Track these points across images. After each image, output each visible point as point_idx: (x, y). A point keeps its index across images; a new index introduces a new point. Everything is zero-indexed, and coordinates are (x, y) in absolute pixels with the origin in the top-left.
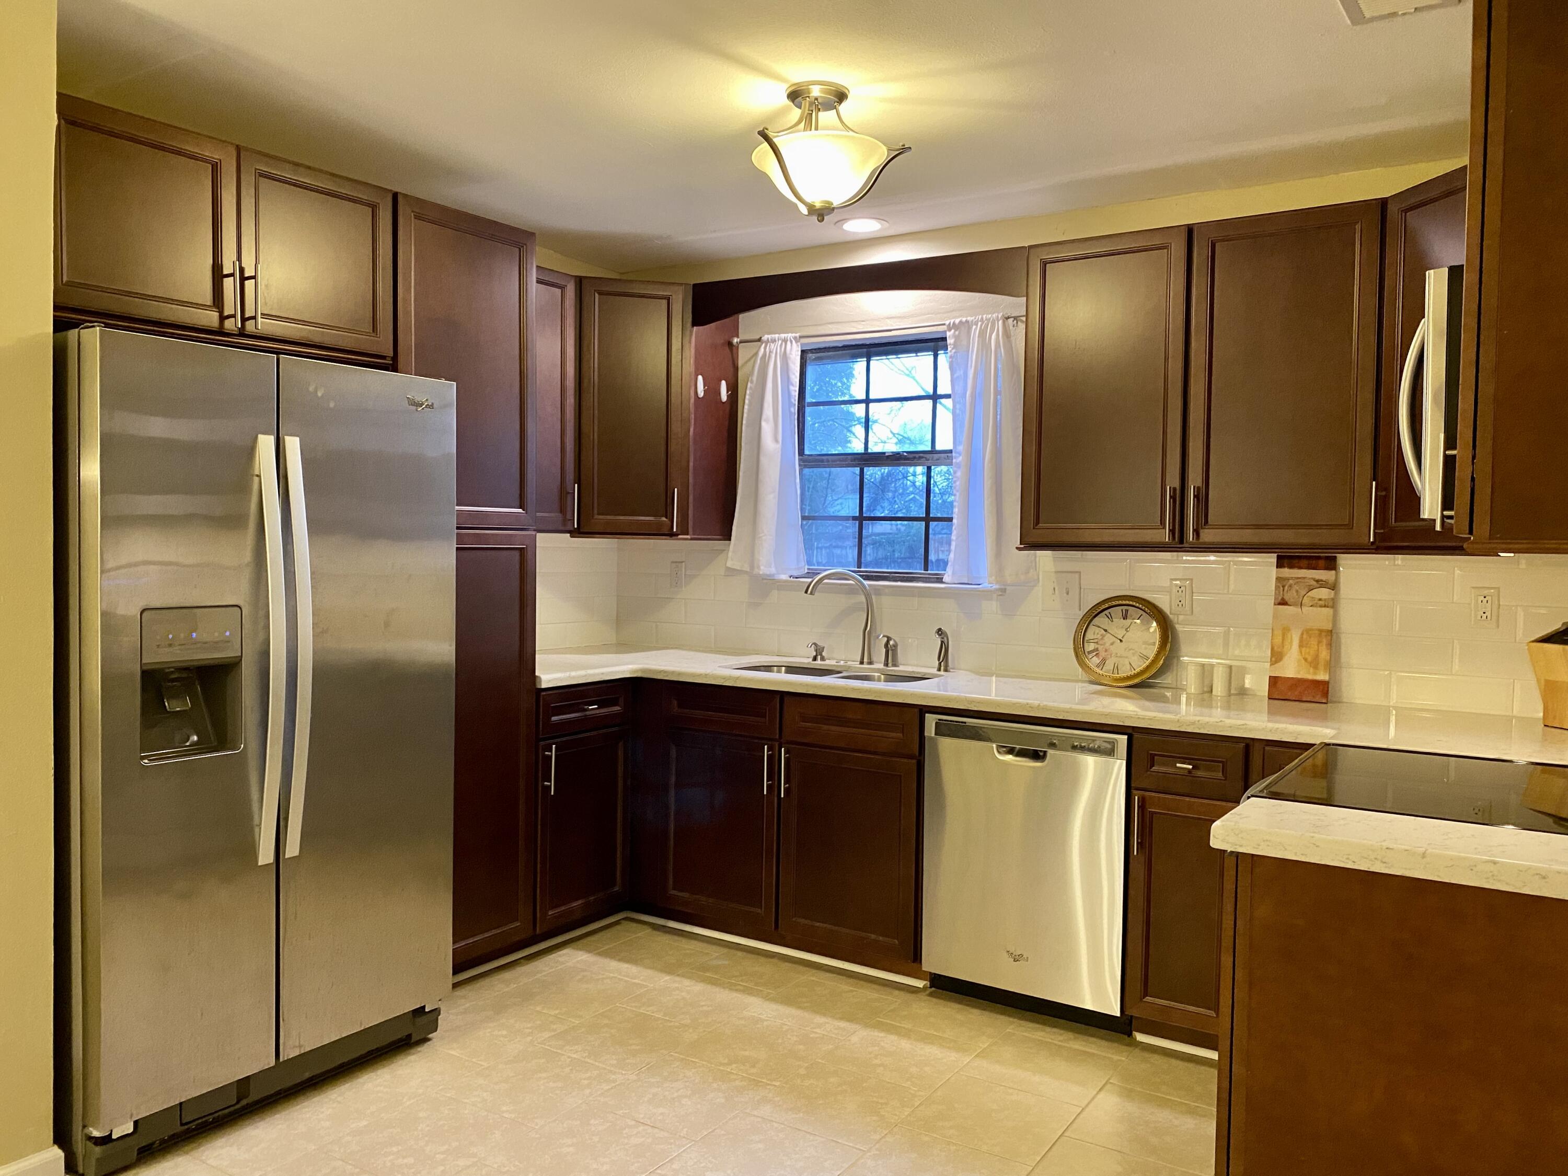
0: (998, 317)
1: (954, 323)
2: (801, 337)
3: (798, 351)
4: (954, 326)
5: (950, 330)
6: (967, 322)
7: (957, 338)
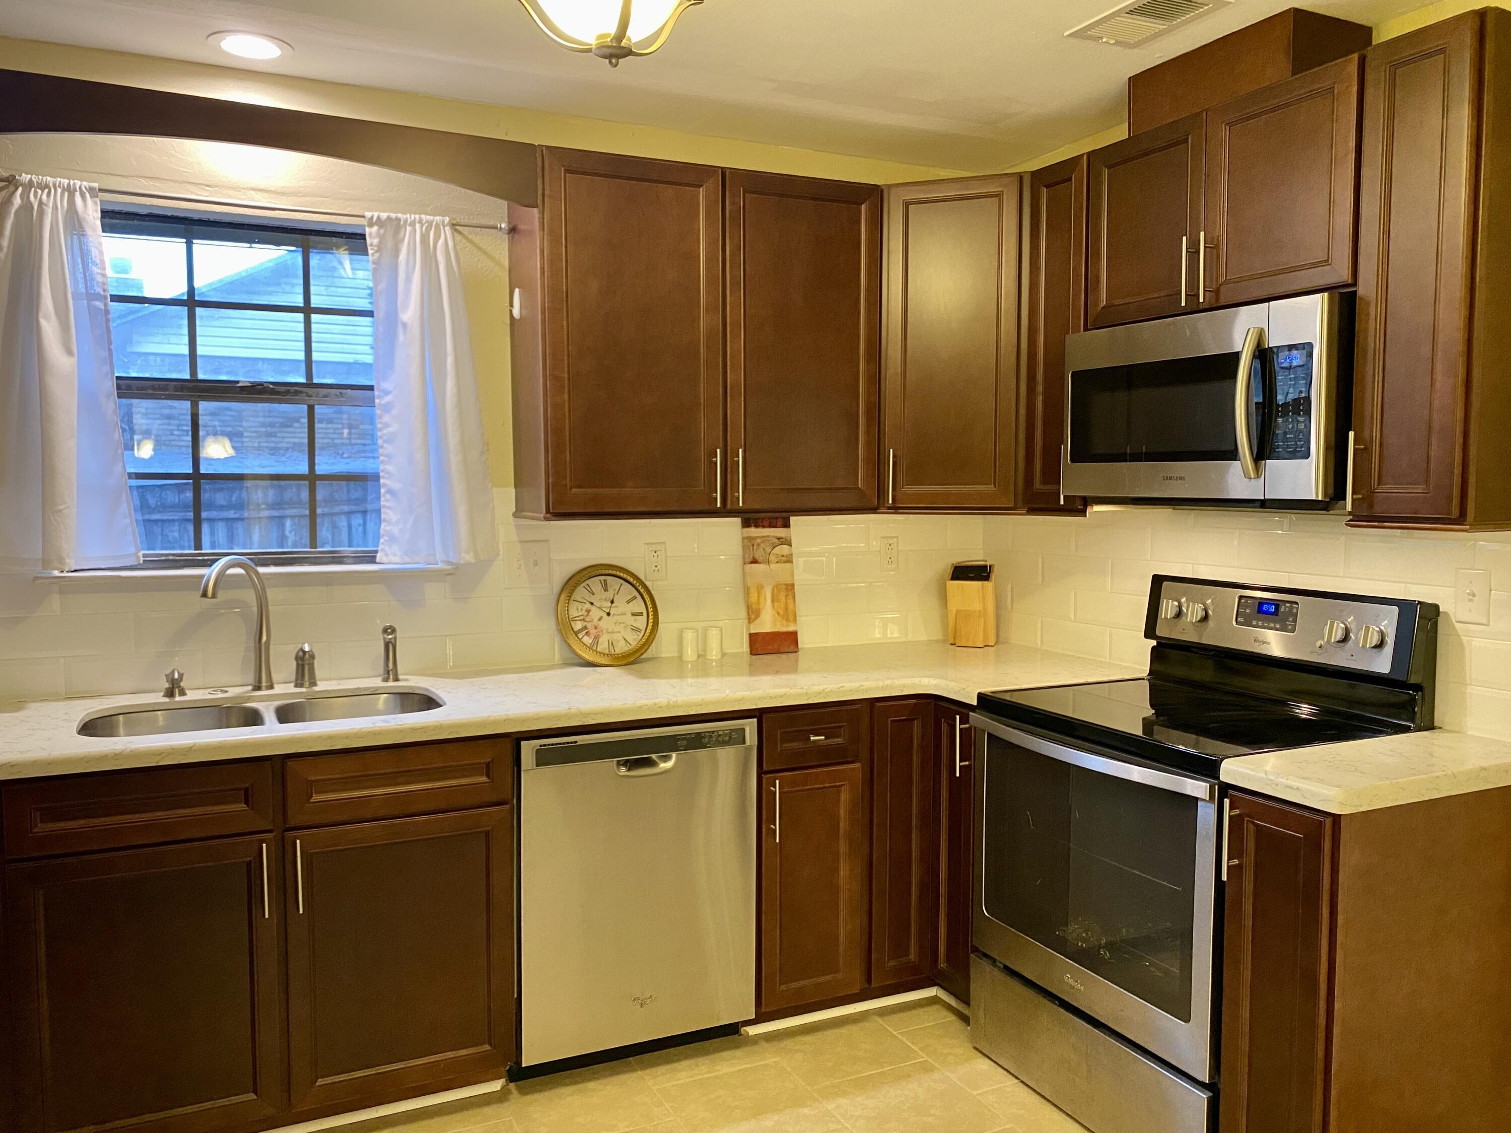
0: (443, 222)
1: (378, 218)
2: (101, 190)
3: (96, 211)
4: (380, 222)
5: (371, 225)
6: (398, 219)
7: (382, 238)
